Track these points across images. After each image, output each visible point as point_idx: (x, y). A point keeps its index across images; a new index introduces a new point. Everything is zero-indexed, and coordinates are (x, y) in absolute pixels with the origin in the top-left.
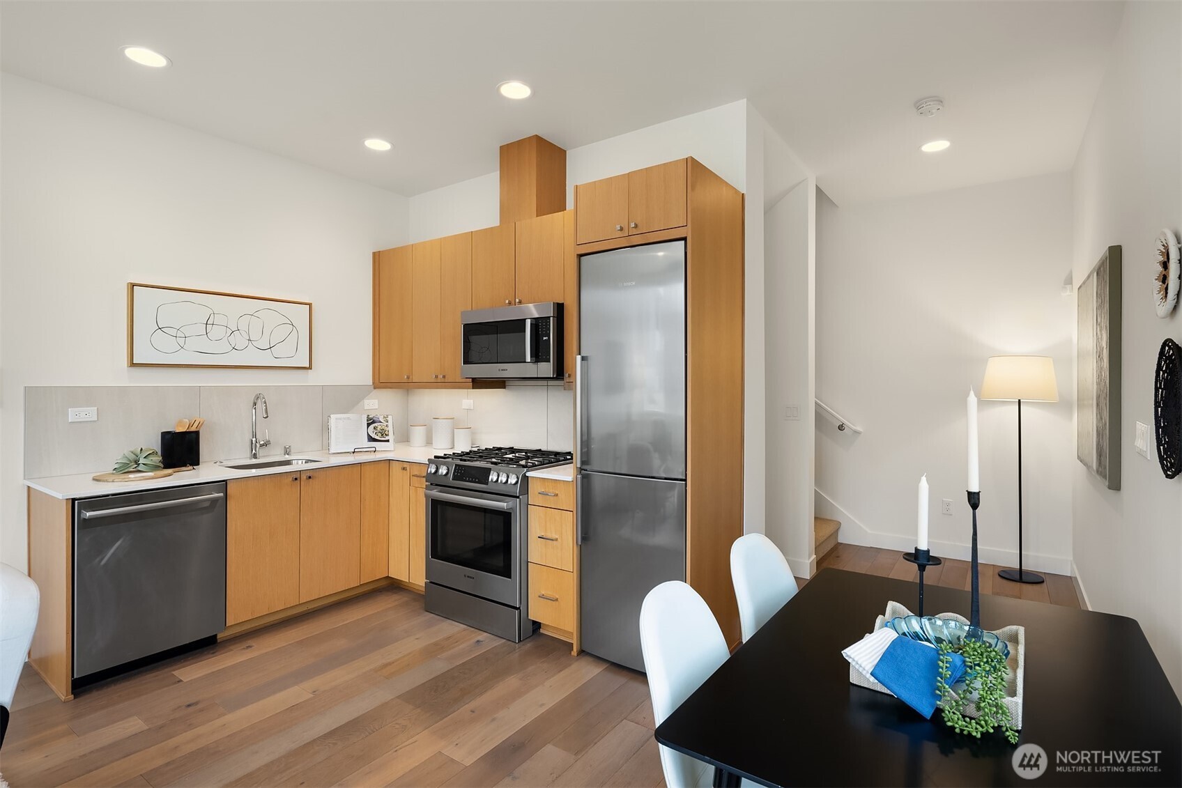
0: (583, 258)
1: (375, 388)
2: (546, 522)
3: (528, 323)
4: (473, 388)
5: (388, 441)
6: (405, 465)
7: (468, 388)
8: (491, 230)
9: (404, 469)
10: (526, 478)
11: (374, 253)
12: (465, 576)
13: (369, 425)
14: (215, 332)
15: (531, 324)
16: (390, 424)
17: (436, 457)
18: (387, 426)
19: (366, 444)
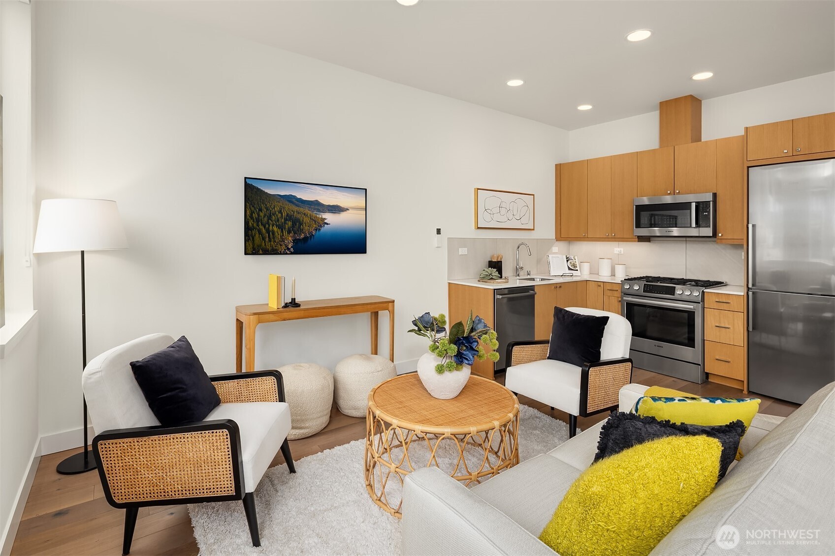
0: (750, 168)
1: (557, 241)
2: (720, 318)
3: (693, 205)
4: (638, 242)
5: (577, 270)
6: (599, 284)
7: (635, 241)
8: (654, 151)
9: (600, 286)
10: (703, 292)
11: (556, 165)
12: (655, 346)
13: (567, 261)
14: (503, 211)
15: (696, 206)
16: (577, 260)
17: (625, 279)
18: (575, 262)
19: (568, 271)
